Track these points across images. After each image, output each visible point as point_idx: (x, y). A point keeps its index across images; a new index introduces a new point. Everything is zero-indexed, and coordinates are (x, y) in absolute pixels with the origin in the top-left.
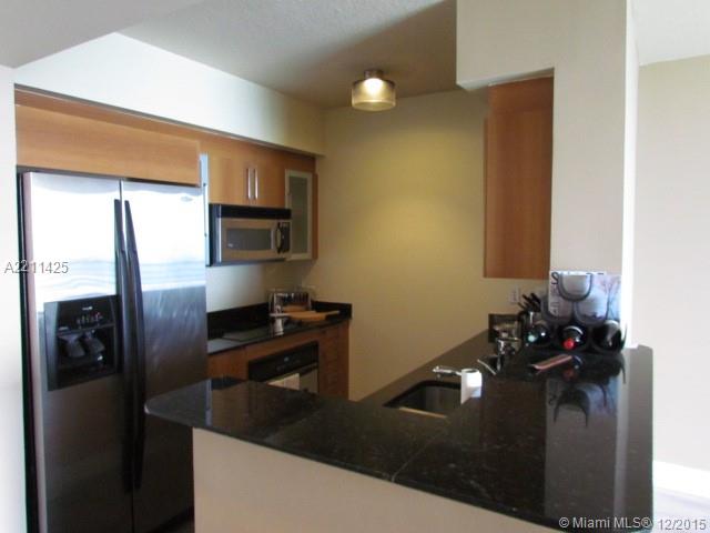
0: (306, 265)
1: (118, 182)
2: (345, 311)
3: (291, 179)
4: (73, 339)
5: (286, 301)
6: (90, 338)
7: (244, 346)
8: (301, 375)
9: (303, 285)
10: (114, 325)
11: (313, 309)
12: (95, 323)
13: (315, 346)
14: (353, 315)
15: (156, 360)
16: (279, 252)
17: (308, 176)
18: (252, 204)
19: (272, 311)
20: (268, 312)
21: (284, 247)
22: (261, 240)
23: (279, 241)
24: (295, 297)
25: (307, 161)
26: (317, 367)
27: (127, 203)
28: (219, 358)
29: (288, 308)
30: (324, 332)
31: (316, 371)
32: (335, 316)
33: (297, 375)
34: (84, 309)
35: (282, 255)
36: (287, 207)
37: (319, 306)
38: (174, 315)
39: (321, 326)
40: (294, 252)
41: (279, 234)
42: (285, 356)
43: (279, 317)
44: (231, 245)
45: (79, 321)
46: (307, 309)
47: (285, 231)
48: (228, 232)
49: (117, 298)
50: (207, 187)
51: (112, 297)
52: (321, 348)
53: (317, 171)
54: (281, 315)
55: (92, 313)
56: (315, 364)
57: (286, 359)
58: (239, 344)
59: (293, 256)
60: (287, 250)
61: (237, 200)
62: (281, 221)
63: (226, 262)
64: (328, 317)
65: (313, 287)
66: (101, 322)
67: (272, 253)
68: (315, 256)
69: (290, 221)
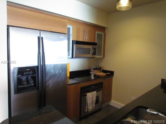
0: (101, 59)
1: (39, 31)
2: (112, 73)
3: (98, 34)
4: (24, 78)
5: (95, 69)
6: (30, 78)
7: (79, 83)
8: (97, 92)
9: (100, 65)
10: (37, 75)
11: (102, 72)
12: (30, 74)
13: (102, 83)
14: (114, 75)
15: (50, 86)
16: (93, 55)
17: (103, 34)
18: (85, 41)
19: (91, 72)
20: (89, 72)
21: (94, 54)
22: (88, 51)
23: (93, 52)
24: (98, 68)
25: (103, 29)
26: (102, 89)
27: (42, 38)
28: (72, 86)
29: (96, 71)
30: (105, 79)
31: (102, 90)
32: (109, 74)
33: (96, 92)
34: (26, 70)
35: (94, 56)
36: (96, 42)
37: (104, 71)
38: (57, 72)
39: (104, 77)
40: (98, 55)
41: (93, 50)
42: (93, 86)
43: (92, 74)
44: (78, 52)
45: (24, 73)
46: (101, 72)
47: (95, 49)
48: (78, 48)
49: (37, 67)
50: (72, 35)
51: (36, 66)
52: (104, 84)
53: (106, 32)
54: (93, 73)
55: (29, 71)
56: (102, 88)
57: (93, 87)
58: (78, 82)
59: (97, 56)
60: (95, 55)
61: (81, 40)
62: (94, 46)
63: (76, 57)
64: (106, 75)
65: (103, 66)
66: (32, 74)
67: (90, 55)
68: (104, 56)
69: (97, 46)
